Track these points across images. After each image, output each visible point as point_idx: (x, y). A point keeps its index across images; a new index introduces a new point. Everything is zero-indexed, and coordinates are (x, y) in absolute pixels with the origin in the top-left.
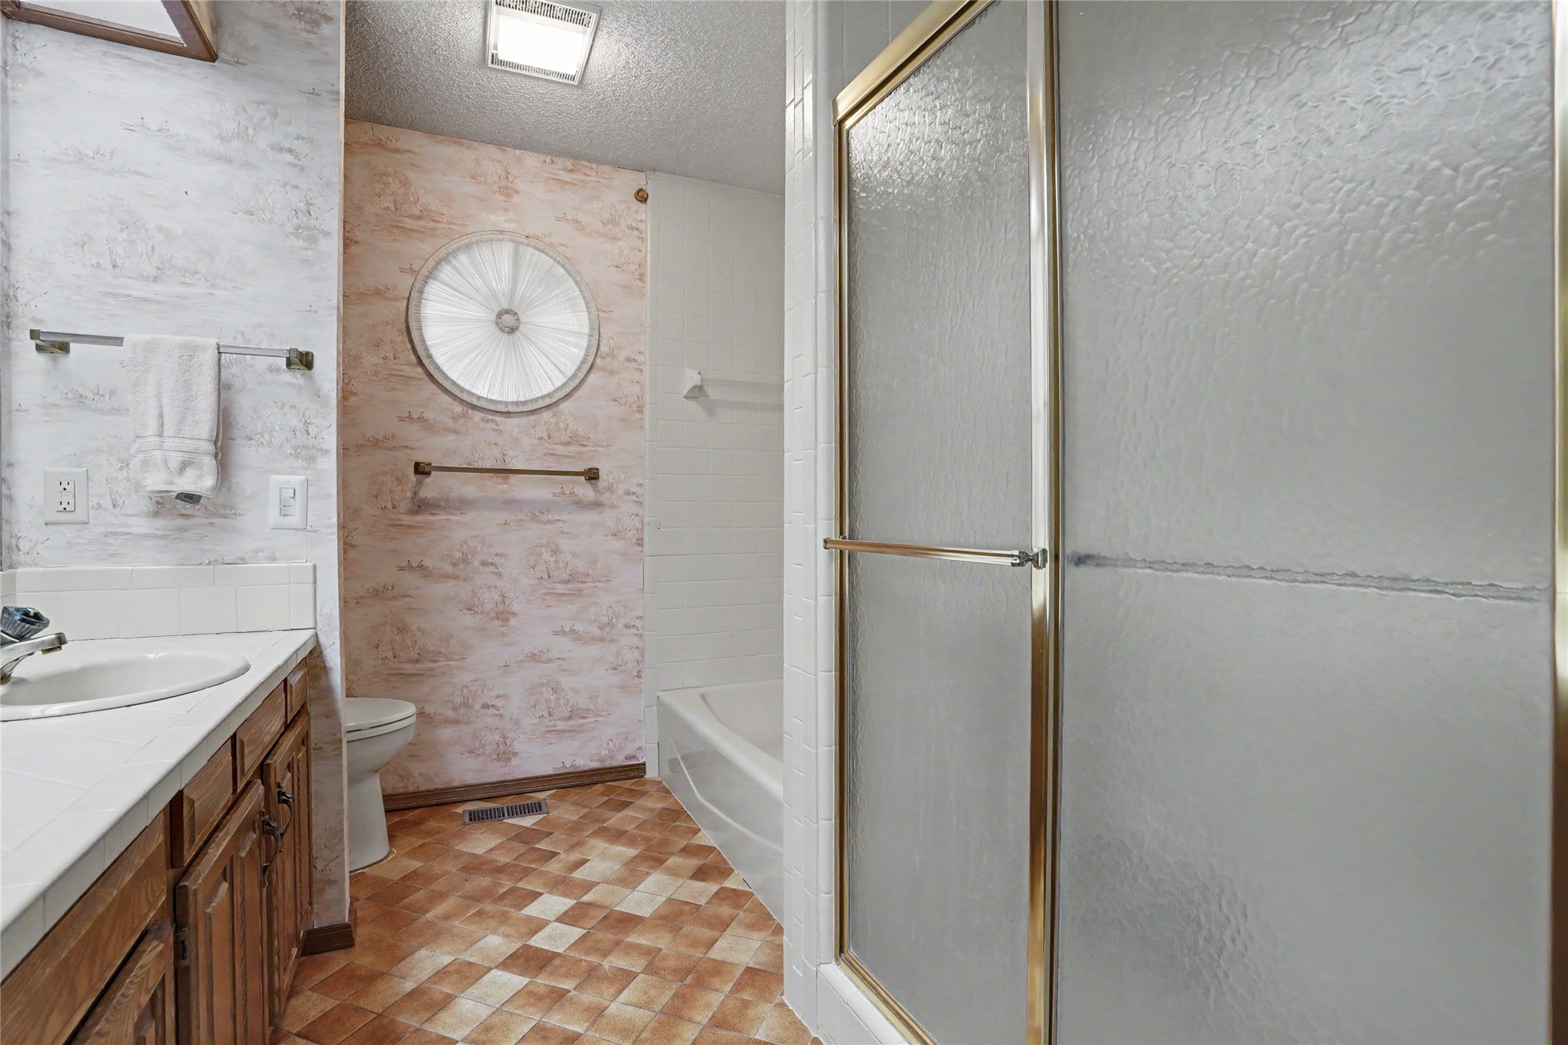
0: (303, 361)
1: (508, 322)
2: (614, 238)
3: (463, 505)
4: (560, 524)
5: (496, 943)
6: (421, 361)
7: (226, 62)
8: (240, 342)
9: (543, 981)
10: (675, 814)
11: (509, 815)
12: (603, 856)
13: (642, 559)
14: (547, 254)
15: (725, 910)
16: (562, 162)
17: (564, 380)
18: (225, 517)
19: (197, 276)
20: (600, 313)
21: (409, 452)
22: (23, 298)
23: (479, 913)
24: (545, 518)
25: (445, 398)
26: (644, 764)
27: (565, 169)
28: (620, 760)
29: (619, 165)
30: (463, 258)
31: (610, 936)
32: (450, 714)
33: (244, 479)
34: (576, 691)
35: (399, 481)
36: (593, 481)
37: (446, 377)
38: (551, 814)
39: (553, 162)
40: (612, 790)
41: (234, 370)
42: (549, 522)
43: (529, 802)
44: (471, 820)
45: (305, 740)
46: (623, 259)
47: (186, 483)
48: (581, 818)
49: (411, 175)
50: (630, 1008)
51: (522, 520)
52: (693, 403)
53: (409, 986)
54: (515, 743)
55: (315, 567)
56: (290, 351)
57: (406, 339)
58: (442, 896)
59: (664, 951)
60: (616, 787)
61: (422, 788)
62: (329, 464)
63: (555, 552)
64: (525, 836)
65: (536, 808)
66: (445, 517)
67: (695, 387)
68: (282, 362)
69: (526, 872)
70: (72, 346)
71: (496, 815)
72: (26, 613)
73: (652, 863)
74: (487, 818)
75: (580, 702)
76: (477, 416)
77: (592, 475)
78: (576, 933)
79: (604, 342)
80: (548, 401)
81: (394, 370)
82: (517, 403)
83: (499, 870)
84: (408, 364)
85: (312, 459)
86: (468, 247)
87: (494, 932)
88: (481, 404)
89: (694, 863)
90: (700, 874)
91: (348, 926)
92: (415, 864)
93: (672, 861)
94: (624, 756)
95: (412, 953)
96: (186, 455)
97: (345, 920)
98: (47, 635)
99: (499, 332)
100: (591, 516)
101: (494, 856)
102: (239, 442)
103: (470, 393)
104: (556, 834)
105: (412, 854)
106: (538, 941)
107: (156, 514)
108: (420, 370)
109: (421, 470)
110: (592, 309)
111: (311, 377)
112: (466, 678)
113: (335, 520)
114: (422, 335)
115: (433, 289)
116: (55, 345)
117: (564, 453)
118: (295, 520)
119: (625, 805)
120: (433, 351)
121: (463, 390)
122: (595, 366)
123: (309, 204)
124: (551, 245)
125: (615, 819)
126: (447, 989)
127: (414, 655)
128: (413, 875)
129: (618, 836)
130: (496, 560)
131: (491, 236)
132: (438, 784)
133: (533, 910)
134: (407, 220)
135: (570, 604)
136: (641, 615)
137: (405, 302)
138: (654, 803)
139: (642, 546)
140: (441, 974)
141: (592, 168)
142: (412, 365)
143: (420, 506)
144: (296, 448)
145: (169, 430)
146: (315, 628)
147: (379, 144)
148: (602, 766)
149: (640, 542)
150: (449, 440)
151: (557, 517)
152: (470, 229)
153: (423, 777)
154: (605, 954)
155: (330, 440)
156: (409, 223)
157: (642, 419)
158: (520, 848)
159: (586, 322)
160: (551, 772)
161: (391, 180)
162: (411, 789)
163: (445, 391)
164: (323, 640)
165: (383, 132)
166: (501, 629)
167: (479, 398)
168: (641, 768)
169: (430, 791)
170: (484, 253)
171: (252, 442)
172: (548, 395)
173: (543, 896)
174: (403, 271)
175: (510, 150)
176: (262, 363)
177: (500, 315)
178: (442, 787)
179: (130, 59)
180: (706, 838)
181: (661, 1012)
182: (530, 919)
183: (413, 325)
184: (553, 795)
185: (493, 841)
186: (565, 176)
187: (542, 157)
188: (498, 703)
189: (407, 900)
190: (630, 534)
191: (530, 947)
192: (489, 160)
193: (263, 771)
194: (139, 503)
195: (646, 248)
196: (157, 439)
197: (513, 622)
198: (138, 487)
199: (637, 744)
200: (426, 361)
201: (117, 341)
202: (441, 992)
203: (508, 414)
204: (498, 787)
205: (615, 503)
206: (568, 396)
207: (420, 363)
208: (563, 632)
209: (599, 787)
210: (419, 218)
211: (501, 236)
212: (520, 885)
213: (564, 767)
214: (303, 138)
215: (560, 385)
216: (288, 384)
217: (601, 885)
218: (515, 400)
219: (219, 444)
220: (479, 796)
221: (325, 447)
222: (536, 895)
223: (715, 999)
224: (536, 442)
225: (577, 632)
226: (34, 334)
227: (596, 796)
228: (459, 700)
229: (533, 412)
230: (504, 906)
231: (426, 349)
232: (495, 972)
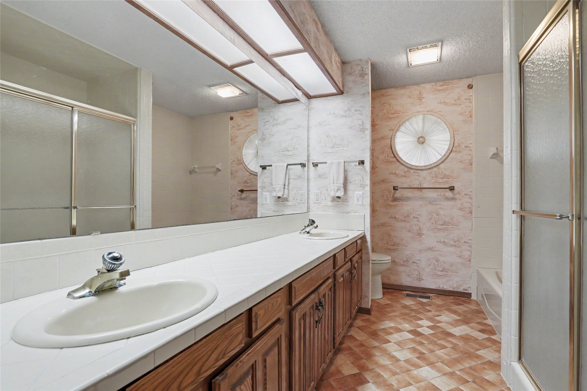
0: (362, 162)
1: (421, 140)
2: (460, 105)
3: (408, 199)
4: (440, 205)
5: (407, 326)
6: (395, 155)
7: (346, 93)
8: (349, 160)
9: (418, 339)
10: (480, 312)
11: (419, 297)
12: (447, 316)
13: (472, 219)
14: (434, 116)
15: (488, 344)
16: (438, 84)
17: (441, 157)
18: (346, 202)
19: (340, 145)
20: (454, 132)
21: (392, 183)
22: (311, 156)
23: (404, 318)
24: (434, 203)
25: (402, 167)
26: (471, 293)
27: (441, 86)
28: (461, 290)
29: (460, 78)
30: (407, 123)
31: (442, 336)
32: (402, 262)
33: (350, 193)
34: (445, 263)
35: (389, 192)
36: (452, 191)
37: (402, 160)
38: (432, 300)
39: (436, 85)
40: (457, 299)
41: (348, 167)
42: (436, 205)
43: (426, 295)
44: (407, 296)
45: (361, 258)
46: (463, 111)
47: (338, 194)
48: (443, 304)
49: (391, 102)
50: (443, 354)
51: (426, 204)
52: (494, 160)
53: (382, 327)
54: (423, 276)
55: (364, 215)
56: (359, 161)
57: (391, 150)
58: (395, 311)
59: (460, 346)
60: (459, 298)
61: (393, 284)
62: (368, 189)
63: (438, 214)
64: (422, 304)
65: (428, 298)
66: (402, 203)
67: (494, 154)
68: (358, 163)
69: (420, 313)
70: (319, 165)
71: (416, 296)
72: (312, 220)
73: (464, 323)
74: (412, 296)
75: (446, 266)
76: (412, 171)
77: (452, 189)
78: (432, 332)
79: (456, 142)
80: (435, 165)
81: (387, 160)
82: (425, 166)
83: (413, 310)
84: (392, 157)
85: (364, 187)
86: (408, 120)
87: (407, 324)
88: (413, 167)
89: (481, 327)
90: (482, 331)
91: (369, 309)
92: (389, 302)
93: (472, 324)
94: (462, 289)
95: (384, 321)
96: (338, 188)
97: (369, 307)
98: (315, 225)
99: (419, 144)
100: (451, 203)
101: (412, 306)
102: (349, 184)
103: (410, 164)
104: (432, 306)
105: (389, 300)
106: (419, 330)
107: (333, 201)
108: (395, 159)
109: (395, 188)
110: (451, 131)
111: (364, 167)
112: (408, 252)
113: (369, 203)
114: (395, 148)
115: (399, 135)
116: (315, 165)
117: (441, 181)
118: (360, 203)
119: (460, 304)
120: (398, 153)
121: (407, 163)
122: (453, 151)
123: (363, 123)
124: (436, 112)
125: (455, 307)
126: (392, 331)
127: (392, 243)
128: (388, 304)
129: (455, 312)
130: (418, 217)
131: (415, 114)
132: (398, 283)
133: (420, 322)
134: (390, 115)
135: (443, 232)
136: (471, 239)
137: (390, 139)
138: (473, 307)
139: (472, 214)
140: (391, 328)
141: (450, 82)
142: (393, 157)
143: (395, 199)
144: (360, 185)
145: (335, 182)
146: (364, 230)
147: (383, 95)
148: (453, 290)
149: (471, 212)
150: (403, 180)
151: (439, 203)
152: (409, 114)
153: (394, 280)
154: (440, 339)
155: (368, 182)
156: (391, 116)
157: (472, 168)
158: (421, 307)
159: (449, 136)
160: (435, 288)
161: (386, 105)
162: (390, 283)
163: (402, 164)
164: (366, 234)
165: (383, 91)
166: (419, 238)
167: (412, 165)
168: (470, 294)
169: (396, 285)
170: (414, 120)
171: (351, 184)
172: (436, 163)
173: (424, 320)
174: (390, 130)
175: (421, 85)
176: (353, 164)
177: (419, 139)
178: (399, 284)
179: (328, 99)
180: (489, 322)
181: (453, 359)
182: (418, 324)
183: (393, 146)
184: (435, 296)
185: (413, 303)
186: (440, 88)
187: (432, 84)
188: (418, 262)
189: (386, 309)
190: (466, 210)
191: (416, 330)
192: (414, 90)
193: (351, 260)
194: (329, 199)
195: (473, 105)
196: (333, 184)
197: (423, 236)
198: (329, 195)
199: (468, 286)
200: (396, 156)
201: (326, 163)
202: (390, 331)
203: (422, 170)
204: (418, 289)
205: (461, 198)
206: (443, 162)
207: (395, 157)
208: (440, 242)
209: (452, 297)
210: (394, 114)
211: (418, 114)
212: (418, 315)
213: (439, 287)
214: (361, 106)
215: (440, 158)
216: (359, 169)
217: (444, 323)
218: (424, 165)
219: (344, 184)
220: (410, 290)
221: (367, 184)
222: (421, 319)
223: (473, 363)
224: (431, 178)
225: (445, 242)
226: (313, 163)
227: (450, 299)
228: (405, 259)
229: (430, 168)
230: (412, 319)
231: (396, 152)
232: (405, 332)
